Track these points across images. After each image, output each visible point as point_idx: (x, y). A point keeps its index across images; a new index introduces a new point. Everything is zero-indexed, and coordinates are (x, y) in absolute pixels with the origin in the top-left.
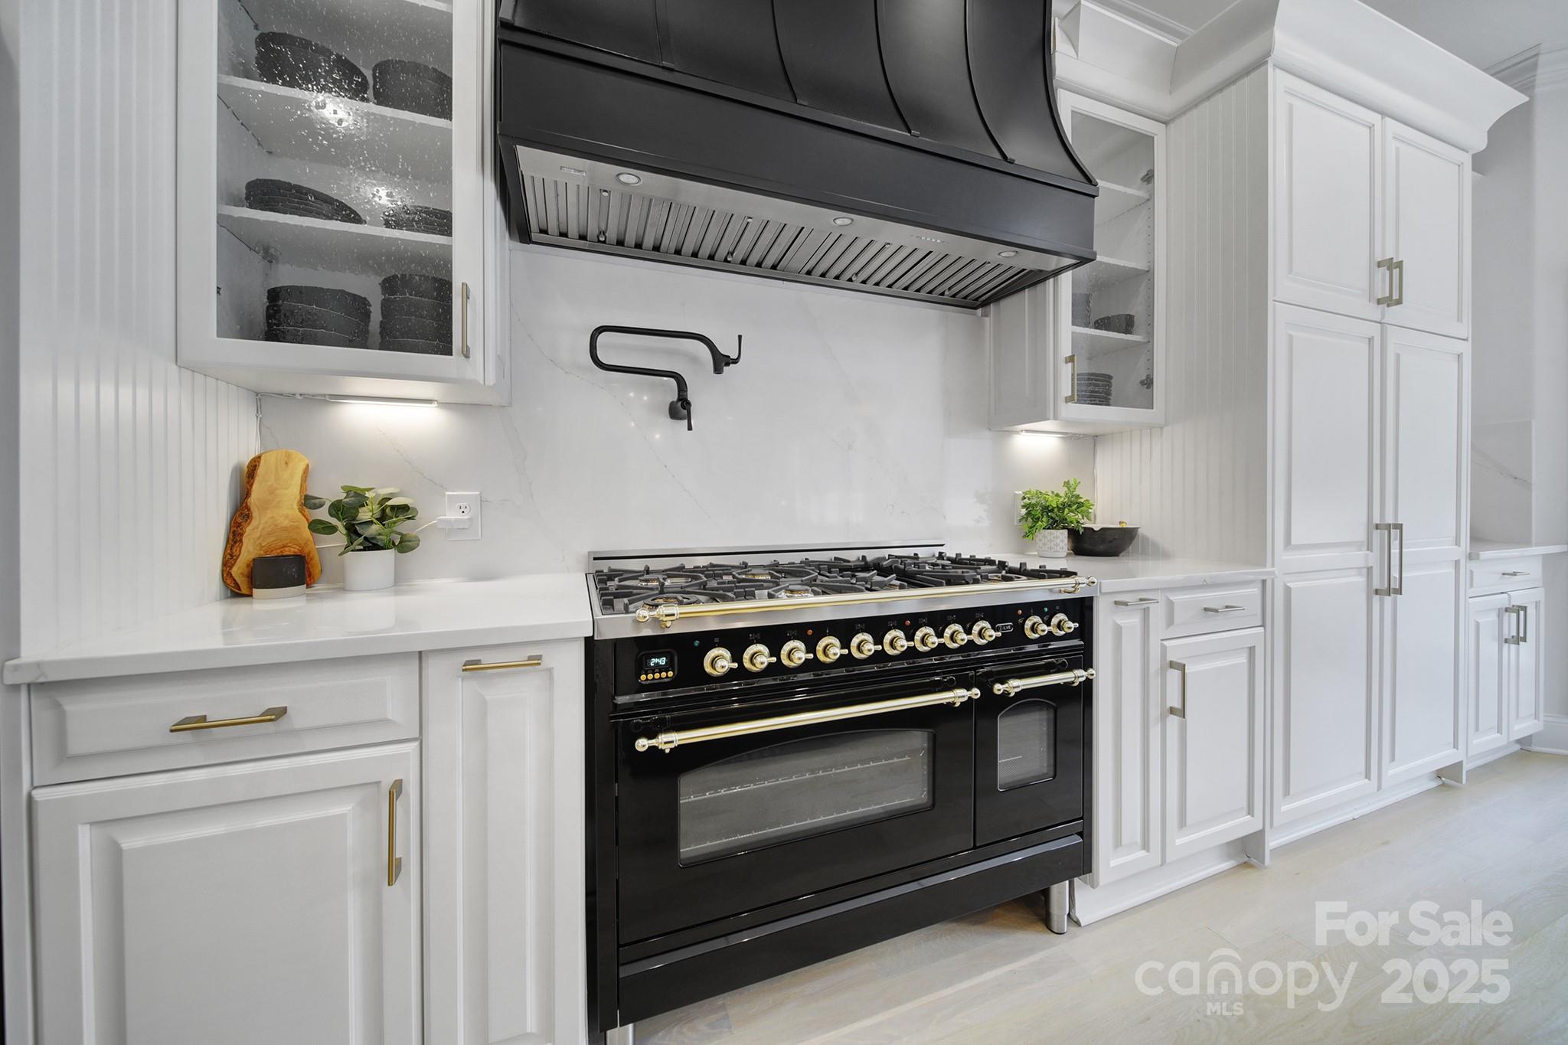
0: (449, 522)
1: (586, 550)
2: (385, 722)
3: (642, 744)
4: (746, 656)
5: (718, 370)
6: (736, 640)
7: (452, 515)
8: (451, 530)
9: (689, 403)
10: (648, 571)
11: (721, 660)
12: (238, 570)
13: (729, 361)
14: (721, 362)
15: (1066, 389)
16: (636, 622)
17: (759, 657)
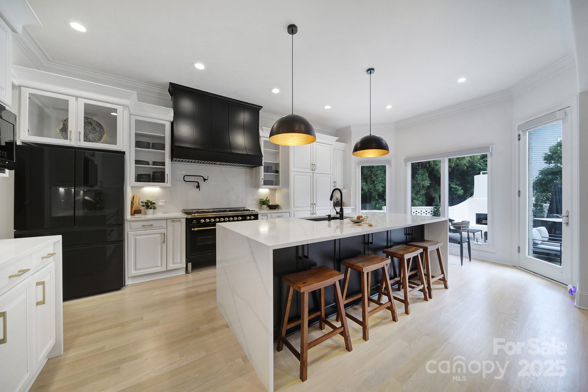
0: (160, 205)
1: (182, 209)
2: (163, 226)
3: (193, 229)
4: (206, 220)
5: (204, 181)
6: (205, 218)
7: (161, 204)
8: (161, 206)
9: (199, 187)
10: (192, 212)
11: (203, 221)
12: (133, 212)
13: (206, 180)
14: (205, 180)
15: (262, 183)
16: (192, 216)
17: (208, 220)
